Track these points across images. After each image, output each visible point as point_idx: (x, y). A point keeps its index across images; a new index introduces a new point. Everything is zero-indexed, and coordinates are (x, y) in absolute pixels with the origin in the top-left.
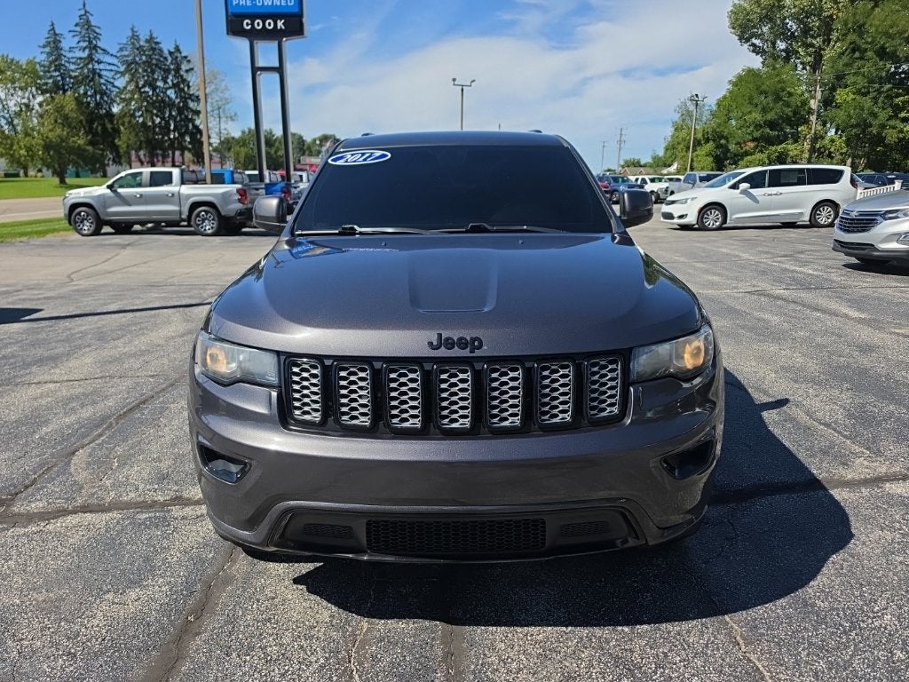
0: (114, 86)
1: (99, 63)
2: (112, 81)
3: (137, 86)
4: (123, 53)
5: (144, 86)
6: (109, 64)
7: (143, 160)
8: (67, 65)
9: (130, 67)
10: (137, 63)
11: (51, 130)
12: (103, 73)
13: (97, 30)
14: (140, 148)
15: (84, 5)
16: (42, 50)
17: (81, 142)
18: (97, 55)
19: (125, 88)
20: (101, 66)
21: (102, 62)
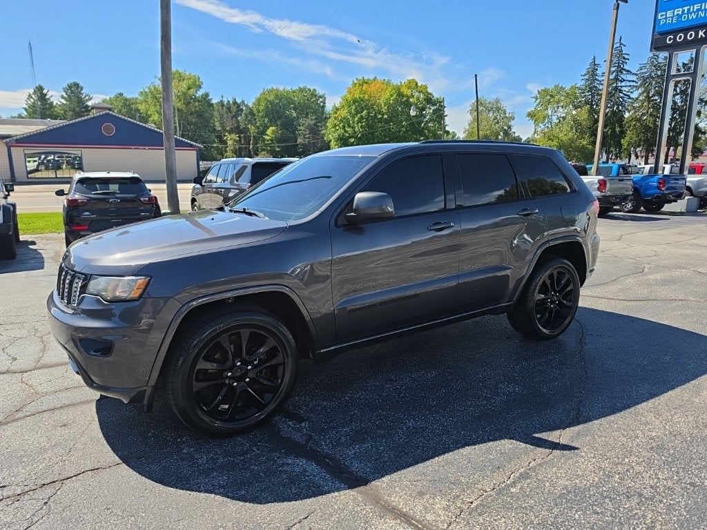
0: (630, 98)
1: (622, 82)
2: (629, 94)
3: (648, 96)
4: (641, 71)
5: (654, 95)
6: (630, 81)
7: (639, 154)
8: (598, 86)
9: (645, 81)
10: (652, 77)
11: (566, 135)
12: (624, 89)
13: (626, 57)
14: (639, 146)
15: (620, 40)
16: (583, 78)
17: (584, 143)
18: (622, 76)
19: (637, 99)
20: (623, 84)
21: (624, 80)
